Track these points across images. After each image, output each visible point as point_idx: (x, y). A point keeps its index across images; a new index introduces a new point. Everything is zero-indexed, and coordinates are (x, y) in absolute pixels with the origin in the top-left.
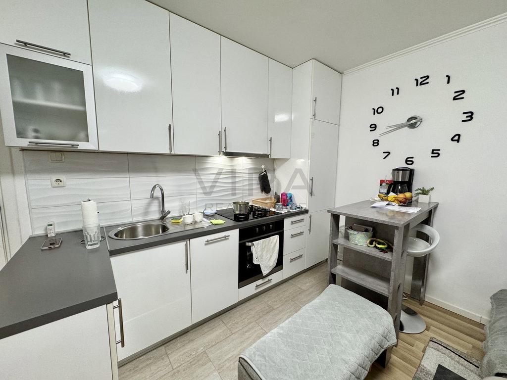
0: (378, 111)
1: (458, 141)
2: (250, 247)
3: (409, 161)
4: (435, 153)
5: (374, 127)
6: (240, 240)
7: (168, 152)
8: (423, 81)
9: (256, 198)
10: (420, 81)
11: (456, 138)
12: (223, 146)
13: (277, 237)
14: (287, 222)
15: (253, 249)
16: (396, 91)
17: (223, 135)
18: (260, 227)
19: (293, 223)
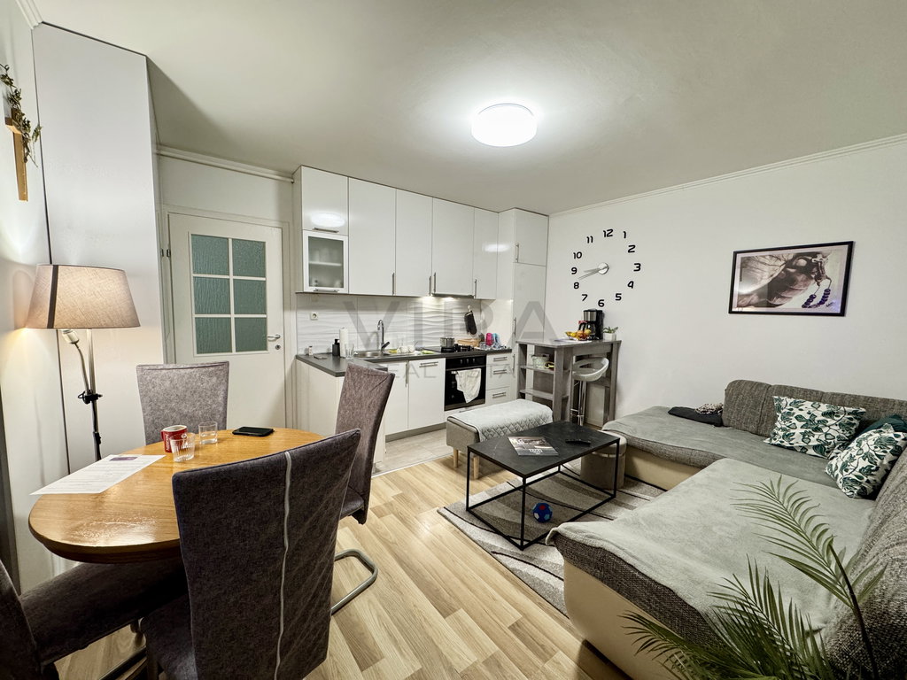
0: (578, 255)
1: (632, 287)
2: (454, 375)
3: (601, 303)
4: (618, 296)
5: (575, 270)
6: (446, 368)
7: (391, 294)
8: (608, 234)
9: (462, 338)
10: (607, 233)
11: (631, 285)
12: (433, 289)
13: (480, 370)
14: (490, 359)
15: (457, 379)
16: (590, 239)
17: (432, 280)
18: (464, 359)
19: (495, 360)
